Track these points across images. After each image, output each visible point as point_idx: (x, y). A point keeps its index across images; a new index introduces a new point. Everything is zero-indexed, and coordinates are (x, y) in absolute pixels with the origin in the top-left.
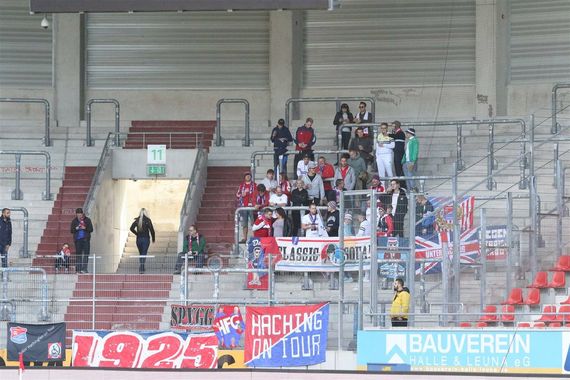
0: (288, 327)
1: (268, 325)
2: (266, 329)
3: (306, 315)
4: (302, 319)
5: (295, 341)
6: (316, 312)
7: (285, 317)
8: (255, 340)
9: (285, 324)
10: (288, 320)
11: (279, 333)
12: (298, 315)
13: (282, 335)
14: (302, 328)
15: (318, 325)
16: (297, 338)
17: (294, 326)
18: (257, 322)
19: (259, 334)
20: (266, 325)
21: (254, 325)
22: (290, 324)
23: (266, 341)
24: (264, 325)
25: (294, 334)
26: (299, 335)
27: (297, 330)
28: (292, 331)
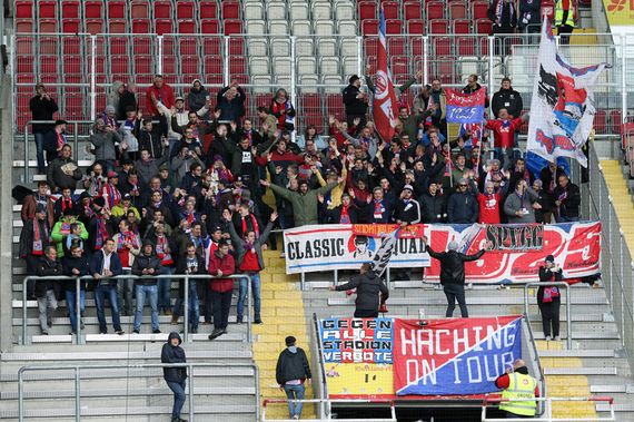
0: (461, 346)
2: (425, 347)
3: (490, 328)
4: (483, 334)
5: (473, 362)
6: (509, 326)
7: (456, 332)
8: (408, 361)
9: (456, 341)
10: (461, 336)
11: (448, 352)
12: (478, 329)
13: (452, 355)
14: (484, 345)
15: (509, 342)
16: (477, 358)
17: (472, 342)
18: (408, 337)
19: (414, 354)
20: (425, 342)
21: (405, 342)
22: (465, 340)
23: (425, 362)
24: (421, 343)
25: (472, 353)
26: (481, 355)
27: (477, 348)
28: (467, 349)
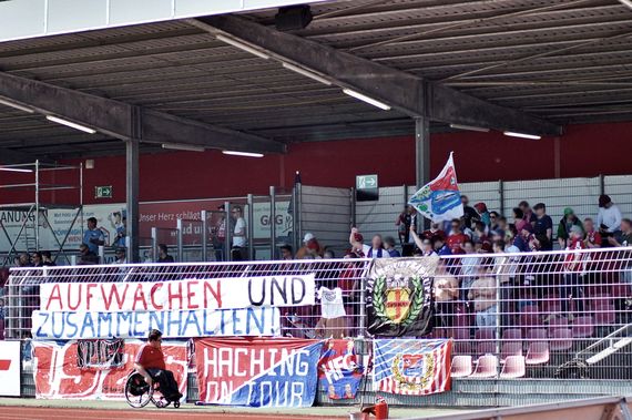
0: (257, 366)
1: (229, 363)
2: (225, 367)
3: (284, 351)
4: (278, 358)
5: (267, 388)
6: (301, 351)
7: (253, 351)
8: (209, 384)
9: (253, 362)
10: (257, 357)
11: (244, 374)
12: (273, 351)
13: (248, 377)
14: (277, 370)
15: (302, 369)
16: (269, 383)
17: (267, 366)
18: (211, 358)
19: (215, 376)
20: (225, 363)
21: (207, 362)
22: (261, 362)
23: (224, 384)
24: (222, 363)
25: (266, 377)
26: (273, 380)
27: (271, 372)
28: (263, 372)
